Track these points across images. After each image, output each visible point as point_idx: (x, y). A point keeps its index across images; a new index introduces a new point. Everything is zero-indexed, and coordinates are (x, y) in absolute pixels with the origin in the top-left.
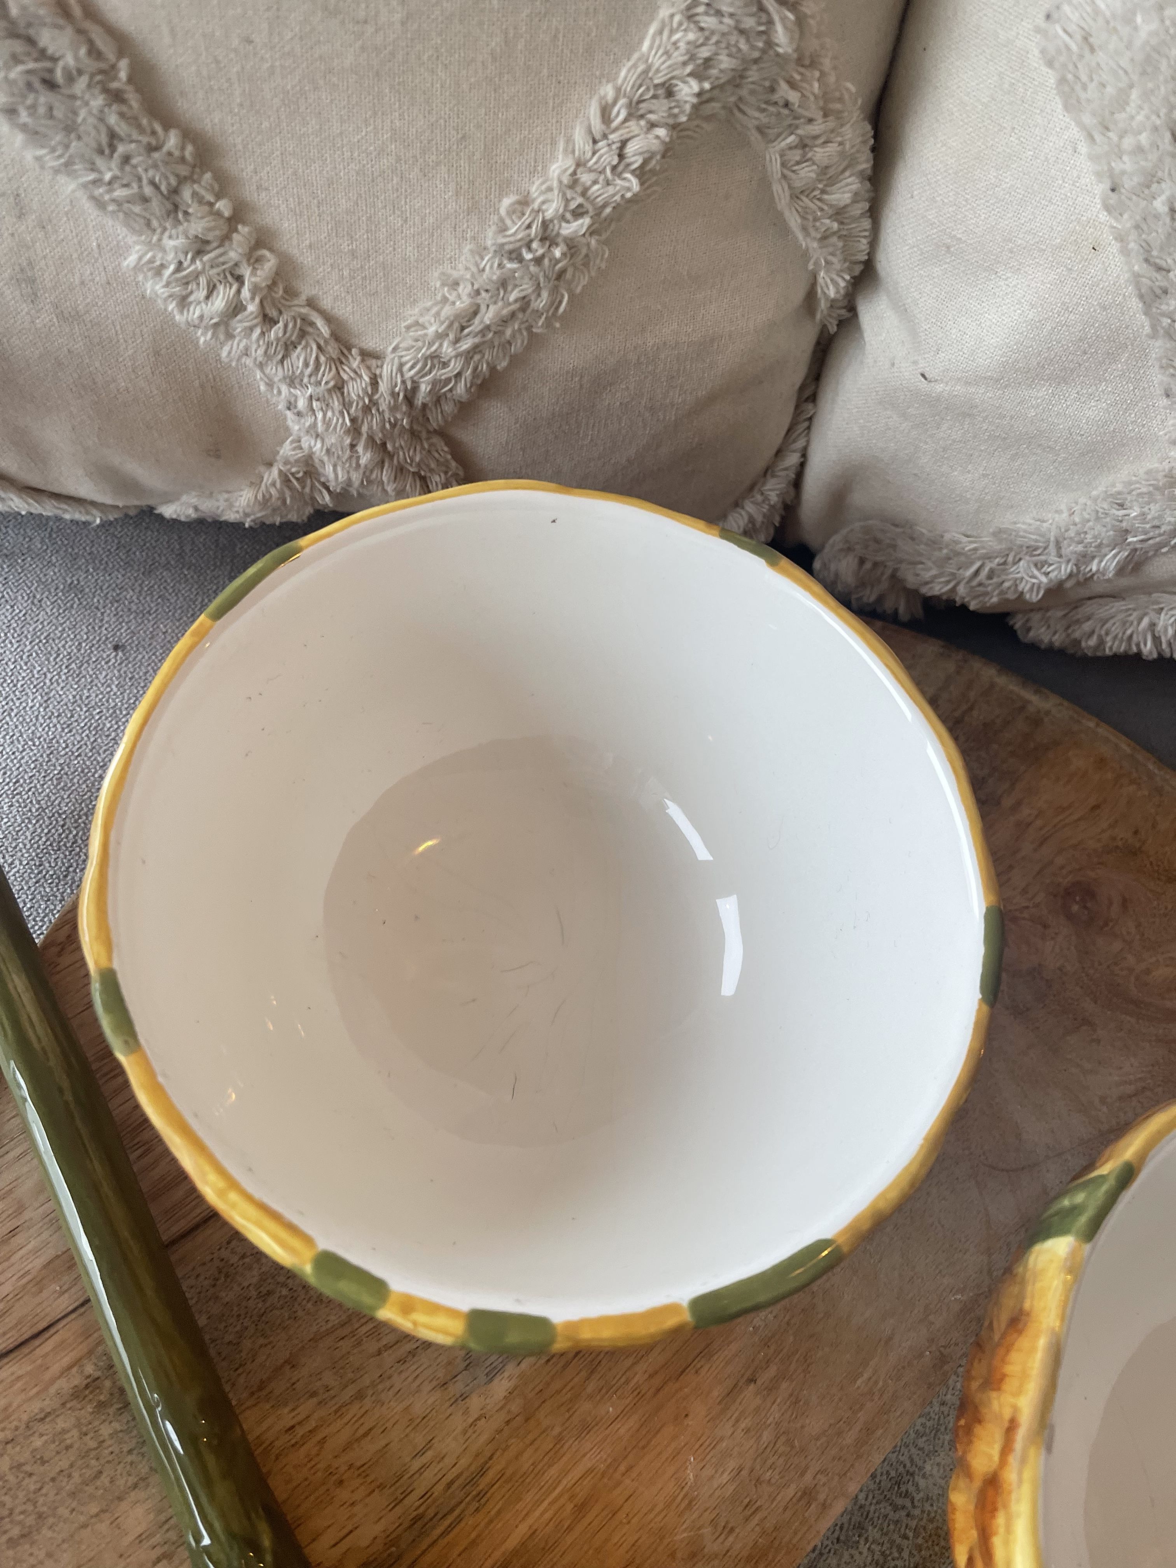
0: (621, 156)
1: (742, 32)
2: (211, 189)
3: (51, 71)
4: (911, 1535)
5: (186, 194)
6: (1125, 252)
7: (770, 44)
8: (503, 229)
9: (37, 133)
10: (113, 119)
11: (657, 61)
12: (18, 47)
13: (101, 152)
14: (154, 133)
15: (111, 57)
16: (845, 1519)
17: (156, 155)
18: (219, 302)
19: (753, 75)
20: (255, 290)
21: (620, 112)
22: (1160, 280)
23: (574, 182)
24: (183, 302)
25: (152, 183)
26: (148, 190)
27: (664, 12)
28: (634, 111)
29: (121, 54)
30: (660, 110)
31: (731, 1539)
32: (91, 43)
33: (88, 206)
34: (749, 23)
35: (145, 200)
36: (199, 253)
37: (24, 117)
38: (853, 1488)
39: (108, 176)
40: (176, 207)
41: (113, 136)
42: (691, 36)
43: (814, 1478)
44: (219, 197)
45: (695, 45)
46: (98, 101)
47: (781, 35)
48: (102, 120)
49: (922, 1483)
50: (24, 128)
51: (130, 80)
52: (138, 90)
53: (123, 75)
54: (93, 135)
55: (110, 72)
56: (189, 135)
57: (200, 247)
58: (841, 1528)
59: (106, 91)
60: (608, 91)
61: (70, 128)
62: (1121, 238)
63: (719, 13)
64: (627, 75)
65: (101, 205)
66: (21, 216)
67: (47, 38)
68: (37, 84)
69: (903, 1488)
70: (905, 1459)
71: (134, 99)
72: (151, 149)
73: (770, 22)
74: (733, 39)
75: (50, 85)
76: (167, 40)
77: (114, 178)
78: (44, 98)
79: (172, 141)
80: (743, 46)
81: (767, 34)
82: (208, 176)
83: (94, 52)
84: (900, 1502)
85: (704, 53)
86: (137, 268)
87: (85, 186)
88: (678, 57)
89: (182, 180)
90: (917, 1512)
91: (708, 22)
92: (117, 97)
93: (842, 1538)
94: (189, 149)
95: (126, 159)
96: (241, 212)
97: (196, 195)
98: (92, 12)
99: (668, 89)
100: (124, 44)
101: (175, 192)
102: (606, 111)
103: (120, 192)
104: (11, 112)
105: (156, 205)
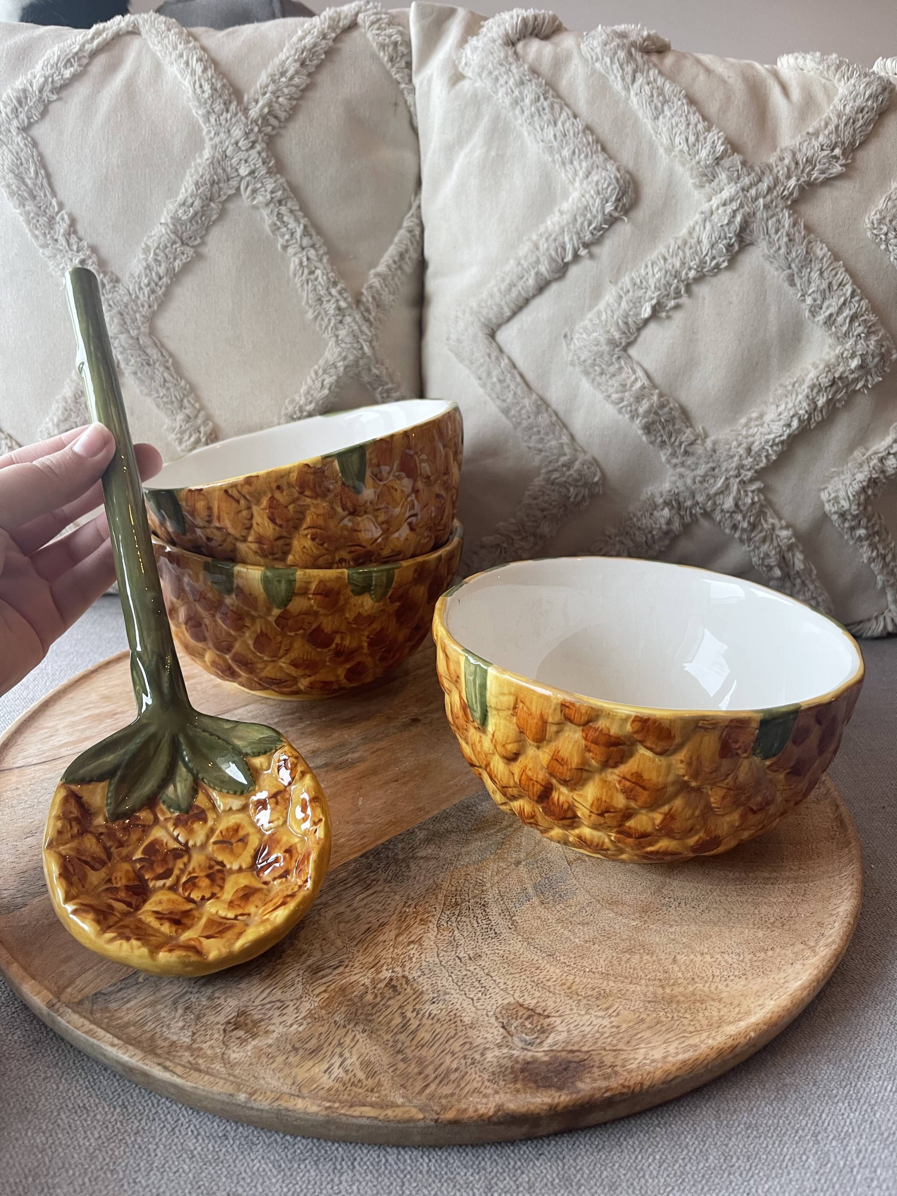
0: (323, 385)
1: (354, 348)
2: (193, 400)
3: (149, 360)
5: (185, 401)
6: (492, 399)
7: (364, 353)
10: (166, 375)
11: (329, 357)
12: (141, 353)
13: (160, 386)
14: (178, 381)
15: (167, 358)
17: (178, 388)
18: (193, 439)
19: (361, 362)
20: (205, 434)
21: (321, 372)
22: (505, 405)
23: (308, 392)
24: (181, 441)
25: (175, 397)
26: (174, 399)
27: (330, 344)
28: (325, 371)
29: (170, 357)
30: (333, 371)
32: (162, 353)
33: (154, 407)
34: (356, 346)
35: (172, 403)
36: (187, 422)
37: (139, 374)
39: (161, 395)
40: (182, 405)
41: (165, 381)
42: (339, 350)
44: (196, 402)
45: (340, 354)
46: (162, 369)
47: (366, 349)
48: (162, 375)
50: (139, 379)
51: (172, 365)
52: (174, 367)
53: (170, 363)
54: (159, 379)
55: (167, 361)
56: (188, 382)
57: (188, 419)
59: (165, 366)
60: (316, 367)
61: (152, 378)
62: (489, 395)
63: (346, 343)
64: (321, 362)
65: (158, 406)
67: (149, 351)
68: (144, 364)
71: (172, 369)
72: (176, 386)
73: (362, 346)
74: (351, 350)
75: (148, 364)
76: (184, 356)
77: (164, 395)
78: (147, 368)
79: (183, 383)
80: (355, 352)
81: (362, 348)
82: (193, 395)
83: (163, 356)
85: (344, 354)
87: (154, 399)
88: (336, 356)
89: (185, 395)
91: (343, 345)
92: (168, 368)
94: (188, 386)
95: (168, 389)
96: (202, 408)
97: (189, 401)
98: (163, 346)
99: (334, 365)
100: (171, 355)
101: (182, 400)
102: (316, 373)
103: (165, 399)
104: (135, 373)
105: (176, 404)
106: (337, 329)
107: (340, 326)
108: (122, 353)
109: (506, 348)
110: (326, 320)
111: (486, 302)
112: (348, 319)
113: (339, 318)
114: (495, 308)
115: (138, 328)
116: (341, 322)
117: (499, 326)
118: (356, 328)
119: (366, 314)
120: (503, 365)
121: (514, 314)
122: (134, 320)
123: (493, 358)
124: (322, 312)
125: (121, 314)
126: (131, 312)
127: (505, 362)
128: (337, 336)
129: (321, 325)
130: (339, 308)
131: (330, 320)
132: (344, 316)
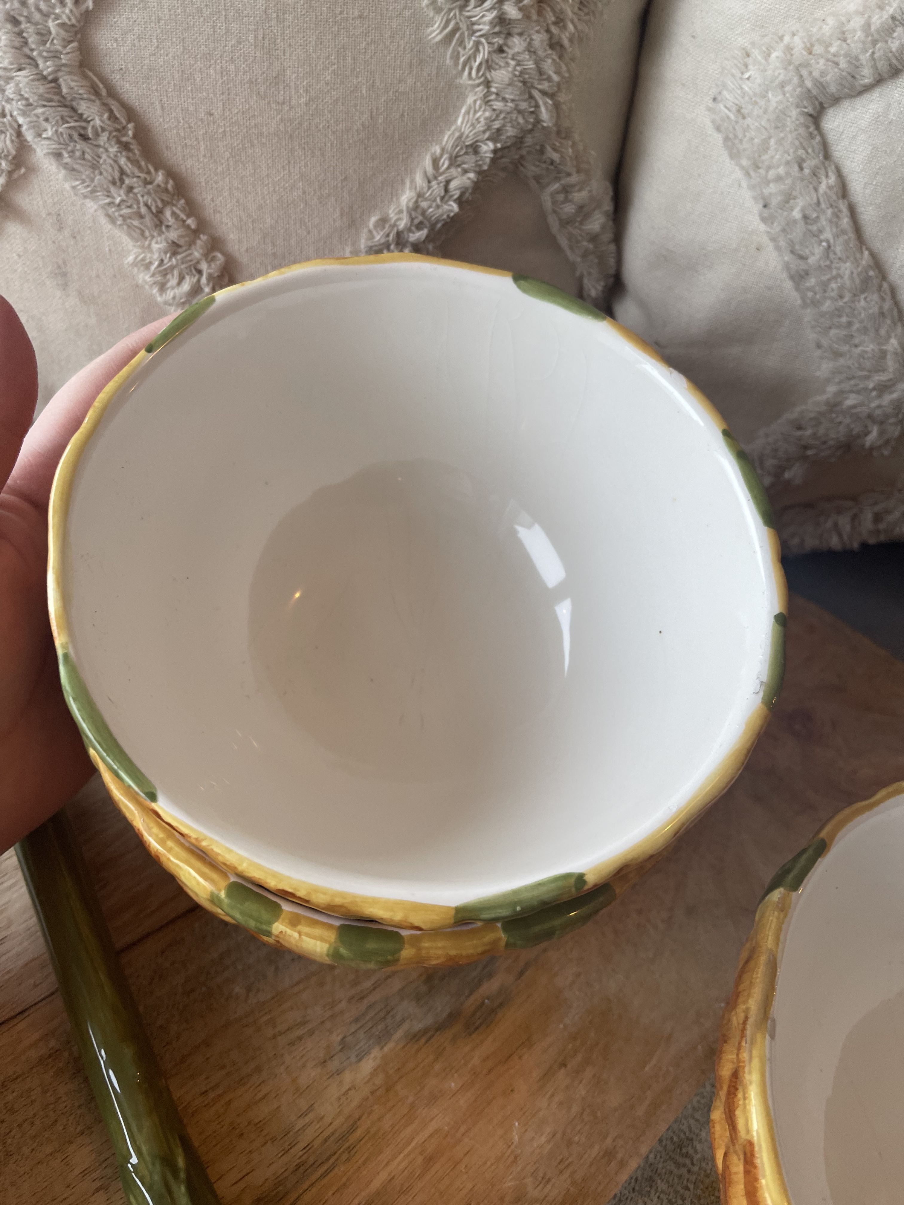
0: (446, 190)
1: (520, 112)
2: (183, 210)
3: (84, 128)
4: (691, 1187)
5: (168, 213)
6: (778, 248)
7: (538, 121)
8: (371, 237)
9: (73, 170)
10: (123, 161)
11: (466, 130)
12: (65, 112)
13: (114, 183)
14: (149, 172)
15: (123, 121)
16: (639, 1173)
17: (150, 187)
18: (186, 286)
19: (529, 141)
20: (210, 278)
21: (444, 163)
22: (803, 266)
23: (416, 206)
24: (162, 288)
25: (146, 205)
26: (143, 210)
27: (470, 100)
28: (454, 161)
29: (129, 121)
30: (470, 161)
31: (549, 1187)
32: (111, 111)
33: (104, 221)
34: (523, 105)
35: (141, 217)
36: (174, 254)
37: (66, 158)
38: (644, 1150)
39: (118, 200)
40: (161, 222)
41: (122, 172)
42: (487, 114)
43: (614, 1141)
44: (188, 216)
45: (490, 121)
46: (113, 149)
47: (544, 114)
48: (116, 161)
49: (699, 1147)
50: (66, 166)
51: (135, 137)
52: (140, 143)
53: (130, 133)
55: (122, 130)
56: (171, 174)
57: (174, 248)
58: (636, 1180)
59: (119, 142)
60: (437, 150)
61: (95, 167)
62: (774, 240)
63: (504, 100)
64: (448, 140)
65: (112, 220)
66: (60, 229)
67: (83, 107)
68: (76, 136)
69: (684, 1151)
70: (685, 1127)
71: (136, 148)
72: (147, 183)
73: (537, 106)
74: (514, 116)
75: (84, 137)
76: (159, 112)
77: (122, 201)
78: (80, 145)
79: (160, 178)
80: (521, 120)
81: (535, 113)
82: (182, 201)
83: (112, 117)
84: (681, 1160)
85: (496, 125)
86: (134, 264)
87: (103, 207)
88: (480, 127)
89: (165, 203)
90: (696, 1169)
91: (498, 105)
92: (125, 147)
93: (637, 1188)
94: (171, 182)
95: (130, 189)
96: (203, 226)
97: (174, 214)
98: (112, 93)
99: (474, 149)
100: (131, 114)
101: (160, 212)
102: (435, 162)
103: (125, 211)
104: (58, 155)
105: (148, 220)
106: (489, 68)
107: (496, 57)
108: (24, 114)
109: (838, 151)
110: (470, 45)
111: (828, 45)
112: (517, 44)
113: (498, 41)
114: (843, 64)
115: (56, 55)
116: (501, 50)
117: (836, 100)
118: (530, 65)
119: (554, 30)
120: (823, 188)
121: (879, 81)
122: (44, 35)
123: (807, 171)
124: (463, 26)
125: (15, 22)
126: (37, 16)
127: (827, 182)
128: (487, 84)
129: (456, 57)
130: (502, 20)
131: (477, 44)
132: (509, 34)
